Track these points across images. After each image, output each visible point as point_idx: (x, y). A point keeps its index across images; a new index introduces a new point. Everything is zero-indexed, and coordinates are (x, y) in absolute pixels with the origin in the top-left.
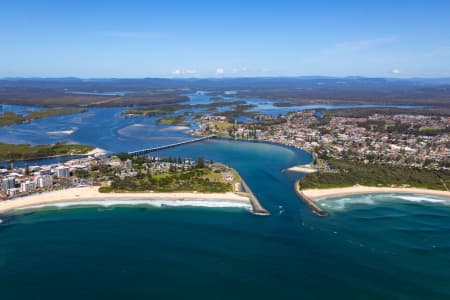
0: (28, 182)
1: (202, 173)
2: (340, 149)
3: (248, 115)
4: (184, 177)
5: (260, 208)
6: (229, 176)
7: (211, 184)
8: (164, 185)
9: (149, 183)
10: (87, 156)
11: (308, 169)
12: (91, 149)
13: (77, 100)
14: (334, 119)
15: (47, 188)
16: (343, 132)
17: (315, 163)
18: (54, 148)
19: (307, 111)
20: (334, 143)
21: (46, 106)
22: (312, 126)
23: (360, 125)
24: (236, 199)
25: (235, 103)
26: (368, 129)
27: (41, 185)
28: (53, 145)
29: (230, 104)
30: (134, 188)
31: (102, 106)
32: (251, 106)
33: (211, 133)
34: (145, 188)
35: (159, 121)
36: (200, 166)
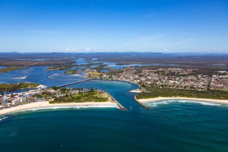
0: (15, 100)
1: (93, 94)
2: (149, 83)
3: (106, 69)
4: (86, 96)
5: (123, 107)
6: (105, 95)
7: (99, 98)
8: (78, 99)
9: (72, 99)
11: (138, 91)
12: (38, 85)
13: (22, 63)
14: (143, 70)
15: (24, 103)
16: (149, 76)
17: (140, 89)
18: (20, 85)
19: (131, 67)
20: (146, 80)
21: (7, 66)
22: (135, 74)
23: (155, 73)
24: (111, 104)
25: (98, 64)
26: (159, 74)
27: (21, 101)
28: (18, 84)
29: (96, 64)
30: (65, 101)
32: (106, 65)
33: (92, 77)
34: (69, 101)
35: (66, 72)
36: (93, 91)
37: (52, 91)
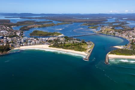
0: (33, 42)
6: (89, 47)
9: (63, 46)
17: (126, 45)
31: (78, 22)
35: (89, 27)
36: (83, 42)
37: (61, 39)
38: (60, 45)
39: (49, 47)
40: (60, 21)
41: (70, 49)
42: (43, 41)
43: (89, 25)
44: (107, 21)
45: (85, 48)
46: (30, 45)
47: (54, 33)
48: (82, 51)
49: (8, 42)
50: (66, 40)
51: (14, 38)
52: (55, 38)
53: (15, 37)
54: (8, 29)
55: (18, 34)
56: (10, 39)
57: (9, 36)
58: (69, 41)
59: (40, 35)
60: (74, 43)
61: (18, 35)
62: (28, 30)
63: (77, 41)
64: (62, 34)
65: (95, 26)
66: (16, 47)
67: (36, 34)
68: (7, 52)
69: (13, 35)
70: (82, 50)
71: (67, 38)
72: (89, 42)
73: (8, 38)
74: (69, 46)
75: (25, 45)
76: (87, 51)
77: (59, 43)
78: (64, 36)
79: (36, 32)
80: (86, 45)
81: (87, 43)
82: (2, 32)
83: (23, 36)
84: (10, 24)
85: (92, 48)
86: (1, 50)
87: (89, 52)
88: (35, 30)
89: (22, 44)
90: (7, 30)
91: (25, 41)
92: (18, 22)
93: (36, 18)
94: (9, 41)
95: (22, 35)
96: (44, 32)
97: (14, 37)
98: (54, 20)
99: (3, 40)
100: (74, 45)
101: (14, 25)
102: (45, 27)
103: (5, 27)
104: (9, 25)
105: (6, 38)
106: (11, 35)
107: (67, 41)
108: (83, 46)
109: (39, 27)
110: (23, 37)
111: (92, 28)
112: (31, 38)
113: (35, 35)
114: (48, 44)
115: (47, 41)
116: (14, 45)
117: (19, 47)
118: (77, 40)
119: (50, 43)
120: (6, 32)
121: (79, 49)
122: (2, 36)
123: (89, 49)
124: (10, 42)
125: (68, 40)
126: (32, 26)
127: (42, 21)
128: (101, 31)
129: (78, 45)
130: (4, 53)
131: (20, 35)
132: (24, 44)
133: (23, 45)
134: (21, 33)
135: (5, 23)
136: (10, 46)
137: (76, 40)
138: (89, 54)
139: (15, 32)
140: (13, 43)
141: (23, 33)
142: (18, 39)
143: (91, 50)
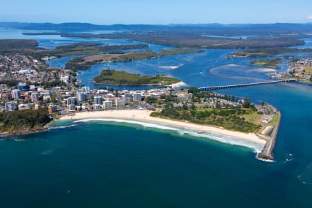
0: (108, 101)
1: (244, 112)
7: (242, 123)
8: (200, 118)
9: (190, 114)
10: (166, 87)
27: (117, 104)
28: (154, 76)
34: (183, 118)
35: (253, 63)
36: (247, 105)
37: (181, 95)
38: (181, 112)
39: (152, 115)
40: (168, 45)
41: (210, 123)
42: (132, 101)
43: (251, 57)
44: (303, 44)
45: (254, 123)
46: (100, 109)
47: (158, 77)
48: (247, 131)
49: (41, 99)
50: (195, 98)
51: (54, 88)
52: (163, 92)
53: (57, 87)
54: (36, 66)
55: (64, 78)
56: (47, 92)
57: (42, 84)
58: (204, 101)
59: (121, 81)
60: (218, 106)
61: (66, 81)
62: (87, 68)
63: (225, 101)
64: (179, 81)
65: (271, 59)
66: (64, 115)
67: (112, 80)
68: (45, 127)
69: (50, 81)
70: (245, 128)
71: (196, 93)
72: (263, 104)
73: (39, 89)
74: (208, 114)
75: (87, 110)
76: (263, 132)
77: (175, 105)
78: (187, 88)
79: (110, 75)
80: (255, 114)
81: (258, 107)
82: (22, 71)
83: (76, 83)
84: (39, 51)
85: (277, 124)
86: (30, 121)
87: (269, 134)
88: (106, 69)
89: (78, 107)
90: (33, 68)
91: (85, 98)
92: (58, 48)
93: (103, 36)
94: (45, 98)
95: (75, 81)
96: (130, 74)
97: (55, 86)
98: (151, 43)
99: (30, 94)
100: (220, 114)
101: (51, 54)
102: (131, 60)
103: (29, 58)
104: (37, 54)
105: (36, 89)
106: (46, 80)
107: (200, 102)
108: (247, 118)
109: (115, 61)
110: (77, 86)
111: (263, 63)
112: (99, 91)
113: (109, 82)
114: (148, 109)
115: (143, 99)
116: (59, 107)
117: (73, 113)
118: (226, 98)
119: (153, 104)
120: (32, 73)
121: (238, 126)
122: (25, 84)
123: (267, 125)
124: (49, 99)
125: (202, 99)
126: (97, 57)
127: (120, 45)
128: (291, 73)
129: (233, 112)
130: (37, 128)
131: (69, 82)
132: (83, 107)
133: (81, 110)
134: (72, 77)
135: (26, 50)
136: (50, 111)
137: (222, 98)
138: (272, 140)
139: (55, 74)
140: (55, 102)
141: (75, 75)
142: (67, 93)
143: (273, 129)
